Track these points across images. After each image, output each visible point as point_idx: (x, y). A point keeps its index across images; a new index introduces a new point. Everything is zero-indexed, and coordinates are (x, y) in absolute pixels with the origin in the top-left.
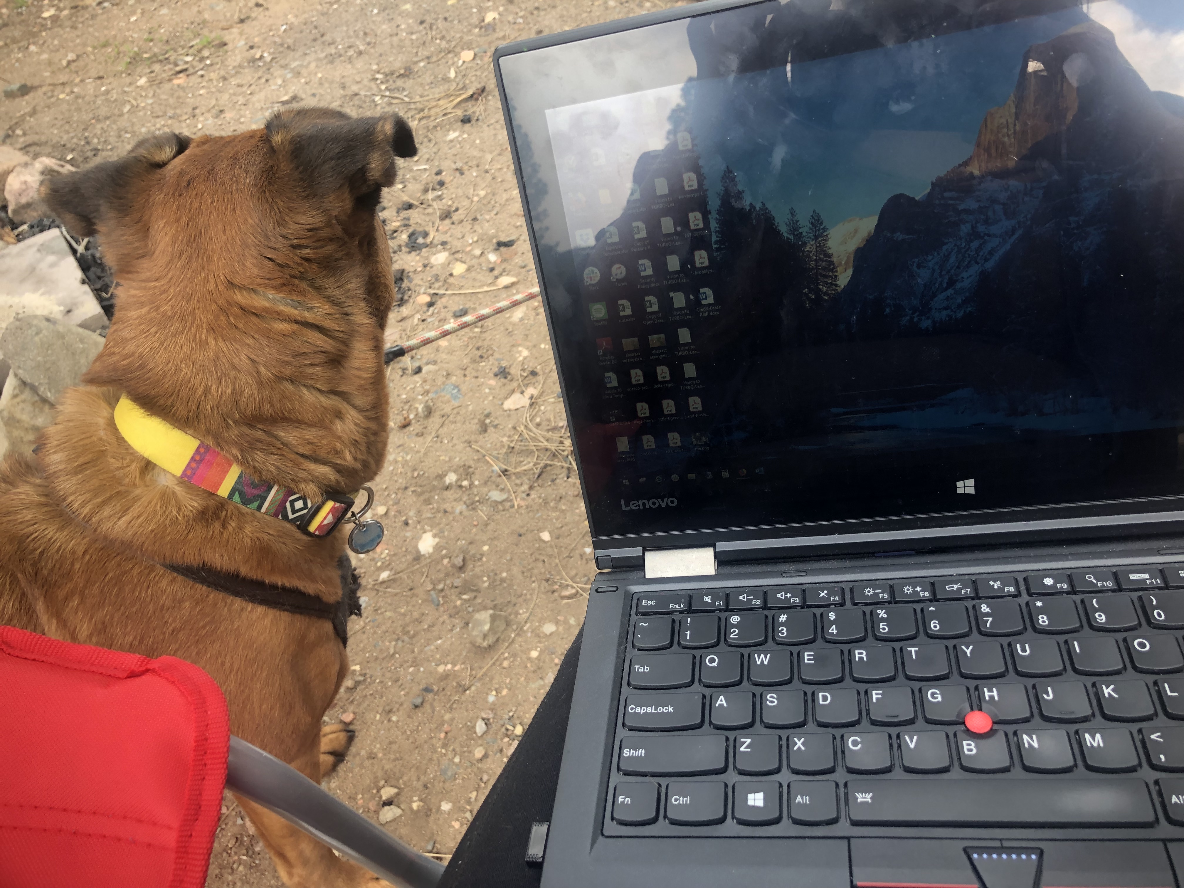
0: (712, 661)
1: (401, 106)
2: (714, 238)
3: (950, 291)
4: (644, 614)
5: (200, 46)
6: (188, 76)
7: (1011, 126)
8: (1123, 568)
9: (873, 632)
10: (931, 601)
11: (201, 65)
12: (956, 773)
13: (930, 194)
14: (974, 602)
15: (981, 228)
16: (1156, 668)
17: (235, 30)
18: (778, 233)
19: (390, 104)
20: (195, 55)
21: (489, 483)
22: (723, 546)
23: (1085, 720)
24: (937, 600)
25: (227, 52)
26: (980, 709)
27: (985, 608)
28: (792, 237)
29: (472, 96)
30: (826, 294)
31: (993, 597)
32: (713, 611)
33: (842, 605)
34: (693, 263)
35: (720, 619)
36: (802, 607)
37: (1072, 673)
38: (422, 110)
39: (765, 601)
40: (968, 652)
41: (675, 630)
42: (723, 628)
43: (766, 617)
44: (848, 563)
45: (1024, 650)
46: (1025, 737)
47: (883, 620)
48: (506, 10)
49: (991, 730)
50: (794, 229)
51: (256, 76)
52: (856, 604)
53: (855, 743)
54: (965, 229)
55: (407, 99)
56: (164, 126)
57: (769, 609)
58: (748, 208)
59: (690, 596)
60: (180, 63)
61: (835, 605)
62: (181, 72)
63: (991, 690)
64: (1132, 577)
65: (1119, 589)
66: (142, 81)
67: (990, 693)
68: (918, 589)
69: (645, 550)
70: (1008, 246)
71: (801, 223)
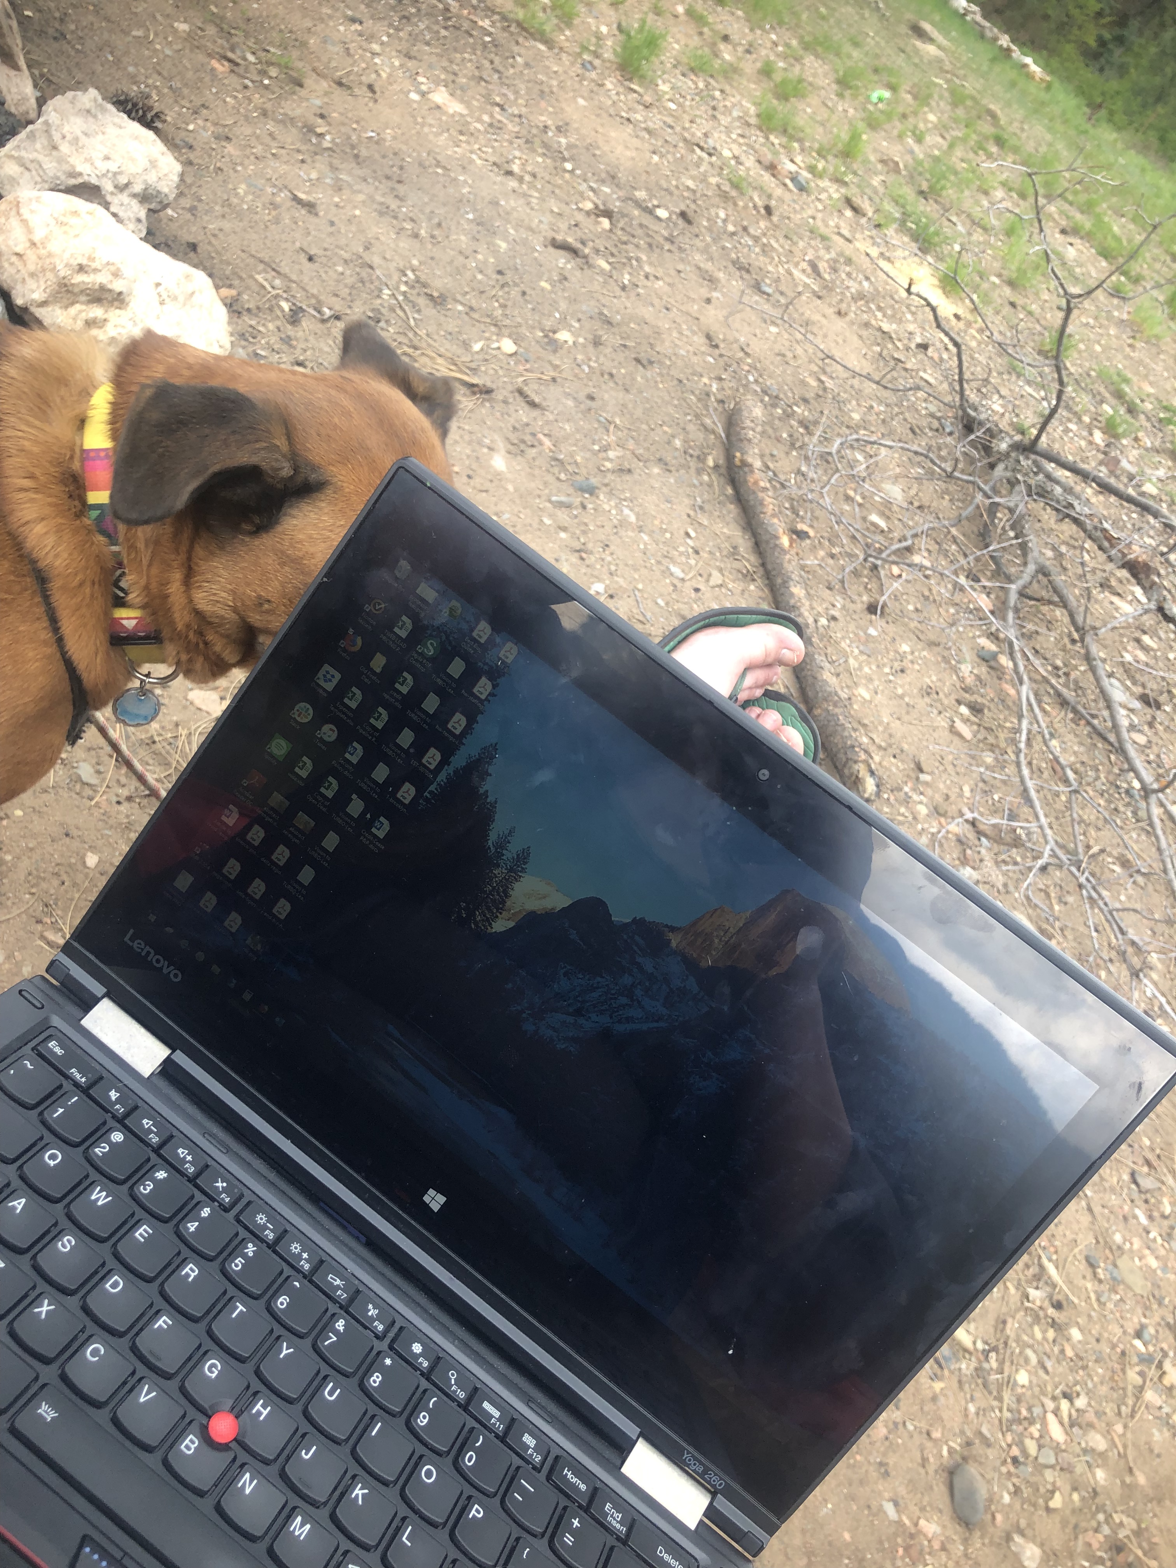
0: (52, 1158)
1: (400, 323)
2: (432, 788)
3: (570, 1019)
4: (41, 1055)
5: (274, 60)
6: (232, 71)
7: (729, 935)
8: (487, 1390)
9: (225, 1260)
10: (305, 1277)
11: (256, 78)
12: (153, 1461)
13: (626, 925)
14: (338, 1311)
15: (638, 992)
16: (418, 1506)
17: (324, 84)
18: (485, 836)
19: (392, 309)
20: (260, 62)
21: (93, 753)
22: (181, 1059)
23: (314, 1504)
24: (311, 1281)
25: (294, 93)
26: (237, 1417)
27: (340, 1325)
28: (493, 849)
29: (473, 385)
30: (476, 924)
31: (360, 1322)
32: (107, 1111)
33: (226, 1210)
34: (397, 788)
35: (104, 1123)
36: (189, 1180)
37: (348, 1451)
38: (416, 348)
39: (162, 1144)
40: (285, 1352)
41: (52, 1096)
42: (99, 1133)
43: (149, 1160)
44: (272, 1176)
45: (331, 1393)
46: (247, 1476)
47: (245, 1256)
48: (584, 346)
49: (227, 1444)
50: (501, 845)
51: (298, 145)
52: (239, 1221)
53: (95, 1353)
54: (627, 980)
55: (412, 322)
56: (156, 87)
57: (160, 1156)
58: (481, 791)
59: (101, 1078)
60: (238, 52)
61: (220, 1205)
62: (230, 61)
63: (264, 1406)
64: (486, 1405)
65: (464, 1407)
66: (183, 27)
67: (261, 1409)
68: (305, 1255)
69: (108, 995)
70: (645, 1027)
71: (509, 846)
